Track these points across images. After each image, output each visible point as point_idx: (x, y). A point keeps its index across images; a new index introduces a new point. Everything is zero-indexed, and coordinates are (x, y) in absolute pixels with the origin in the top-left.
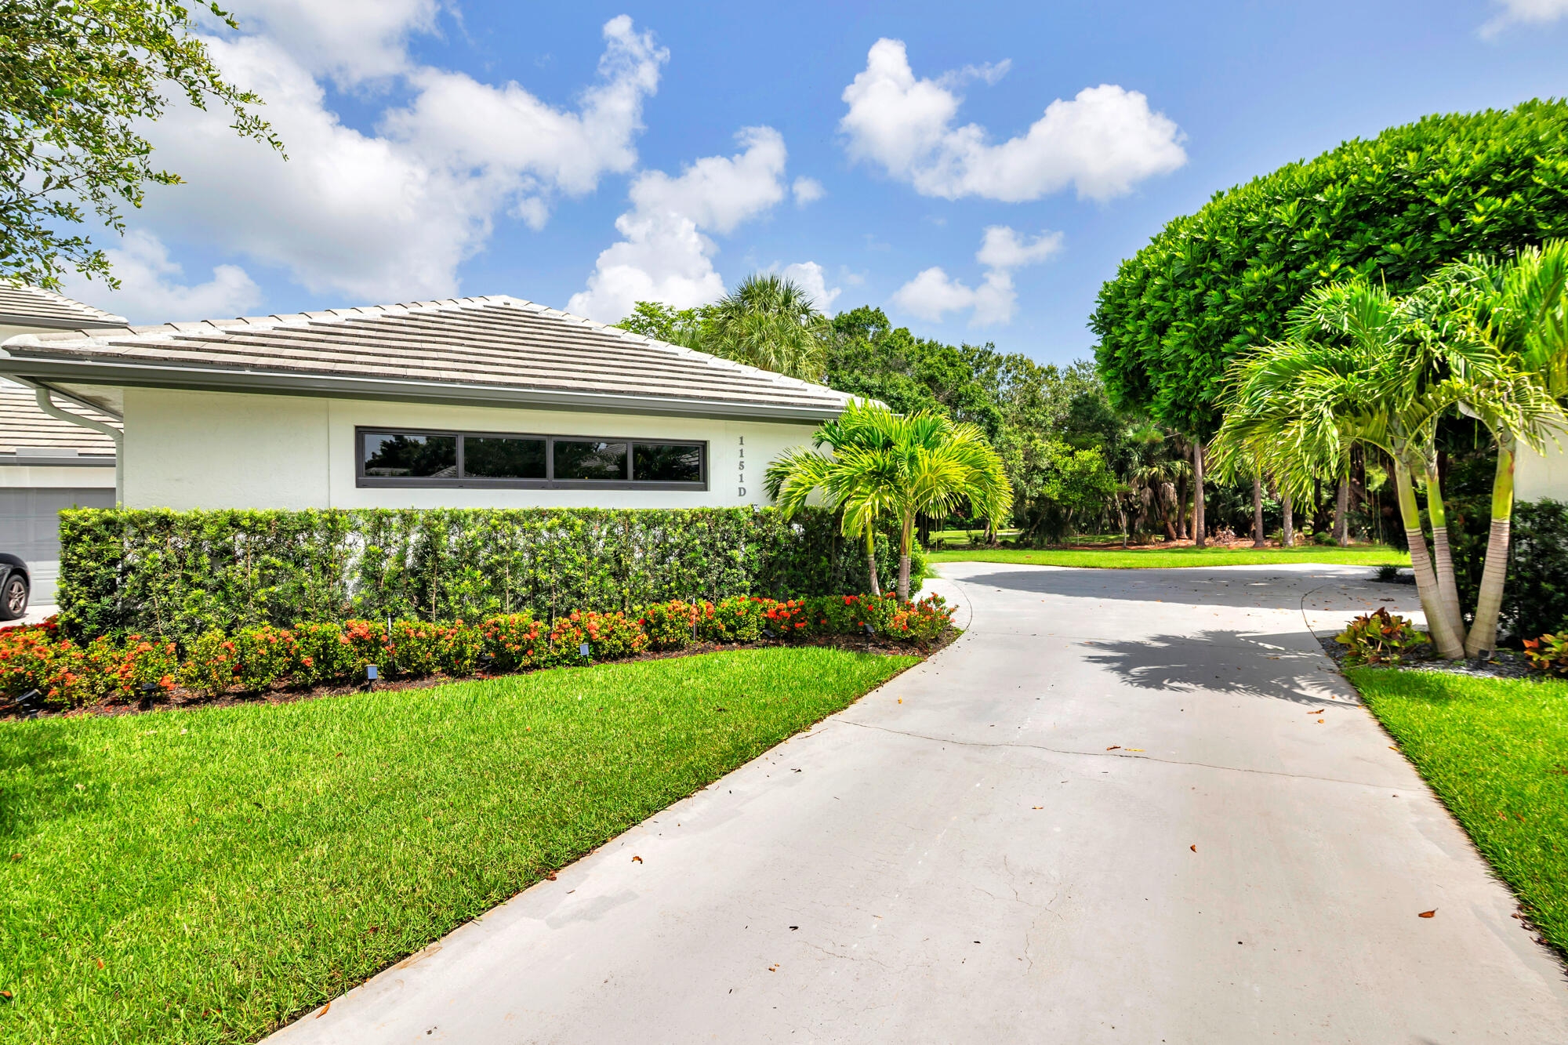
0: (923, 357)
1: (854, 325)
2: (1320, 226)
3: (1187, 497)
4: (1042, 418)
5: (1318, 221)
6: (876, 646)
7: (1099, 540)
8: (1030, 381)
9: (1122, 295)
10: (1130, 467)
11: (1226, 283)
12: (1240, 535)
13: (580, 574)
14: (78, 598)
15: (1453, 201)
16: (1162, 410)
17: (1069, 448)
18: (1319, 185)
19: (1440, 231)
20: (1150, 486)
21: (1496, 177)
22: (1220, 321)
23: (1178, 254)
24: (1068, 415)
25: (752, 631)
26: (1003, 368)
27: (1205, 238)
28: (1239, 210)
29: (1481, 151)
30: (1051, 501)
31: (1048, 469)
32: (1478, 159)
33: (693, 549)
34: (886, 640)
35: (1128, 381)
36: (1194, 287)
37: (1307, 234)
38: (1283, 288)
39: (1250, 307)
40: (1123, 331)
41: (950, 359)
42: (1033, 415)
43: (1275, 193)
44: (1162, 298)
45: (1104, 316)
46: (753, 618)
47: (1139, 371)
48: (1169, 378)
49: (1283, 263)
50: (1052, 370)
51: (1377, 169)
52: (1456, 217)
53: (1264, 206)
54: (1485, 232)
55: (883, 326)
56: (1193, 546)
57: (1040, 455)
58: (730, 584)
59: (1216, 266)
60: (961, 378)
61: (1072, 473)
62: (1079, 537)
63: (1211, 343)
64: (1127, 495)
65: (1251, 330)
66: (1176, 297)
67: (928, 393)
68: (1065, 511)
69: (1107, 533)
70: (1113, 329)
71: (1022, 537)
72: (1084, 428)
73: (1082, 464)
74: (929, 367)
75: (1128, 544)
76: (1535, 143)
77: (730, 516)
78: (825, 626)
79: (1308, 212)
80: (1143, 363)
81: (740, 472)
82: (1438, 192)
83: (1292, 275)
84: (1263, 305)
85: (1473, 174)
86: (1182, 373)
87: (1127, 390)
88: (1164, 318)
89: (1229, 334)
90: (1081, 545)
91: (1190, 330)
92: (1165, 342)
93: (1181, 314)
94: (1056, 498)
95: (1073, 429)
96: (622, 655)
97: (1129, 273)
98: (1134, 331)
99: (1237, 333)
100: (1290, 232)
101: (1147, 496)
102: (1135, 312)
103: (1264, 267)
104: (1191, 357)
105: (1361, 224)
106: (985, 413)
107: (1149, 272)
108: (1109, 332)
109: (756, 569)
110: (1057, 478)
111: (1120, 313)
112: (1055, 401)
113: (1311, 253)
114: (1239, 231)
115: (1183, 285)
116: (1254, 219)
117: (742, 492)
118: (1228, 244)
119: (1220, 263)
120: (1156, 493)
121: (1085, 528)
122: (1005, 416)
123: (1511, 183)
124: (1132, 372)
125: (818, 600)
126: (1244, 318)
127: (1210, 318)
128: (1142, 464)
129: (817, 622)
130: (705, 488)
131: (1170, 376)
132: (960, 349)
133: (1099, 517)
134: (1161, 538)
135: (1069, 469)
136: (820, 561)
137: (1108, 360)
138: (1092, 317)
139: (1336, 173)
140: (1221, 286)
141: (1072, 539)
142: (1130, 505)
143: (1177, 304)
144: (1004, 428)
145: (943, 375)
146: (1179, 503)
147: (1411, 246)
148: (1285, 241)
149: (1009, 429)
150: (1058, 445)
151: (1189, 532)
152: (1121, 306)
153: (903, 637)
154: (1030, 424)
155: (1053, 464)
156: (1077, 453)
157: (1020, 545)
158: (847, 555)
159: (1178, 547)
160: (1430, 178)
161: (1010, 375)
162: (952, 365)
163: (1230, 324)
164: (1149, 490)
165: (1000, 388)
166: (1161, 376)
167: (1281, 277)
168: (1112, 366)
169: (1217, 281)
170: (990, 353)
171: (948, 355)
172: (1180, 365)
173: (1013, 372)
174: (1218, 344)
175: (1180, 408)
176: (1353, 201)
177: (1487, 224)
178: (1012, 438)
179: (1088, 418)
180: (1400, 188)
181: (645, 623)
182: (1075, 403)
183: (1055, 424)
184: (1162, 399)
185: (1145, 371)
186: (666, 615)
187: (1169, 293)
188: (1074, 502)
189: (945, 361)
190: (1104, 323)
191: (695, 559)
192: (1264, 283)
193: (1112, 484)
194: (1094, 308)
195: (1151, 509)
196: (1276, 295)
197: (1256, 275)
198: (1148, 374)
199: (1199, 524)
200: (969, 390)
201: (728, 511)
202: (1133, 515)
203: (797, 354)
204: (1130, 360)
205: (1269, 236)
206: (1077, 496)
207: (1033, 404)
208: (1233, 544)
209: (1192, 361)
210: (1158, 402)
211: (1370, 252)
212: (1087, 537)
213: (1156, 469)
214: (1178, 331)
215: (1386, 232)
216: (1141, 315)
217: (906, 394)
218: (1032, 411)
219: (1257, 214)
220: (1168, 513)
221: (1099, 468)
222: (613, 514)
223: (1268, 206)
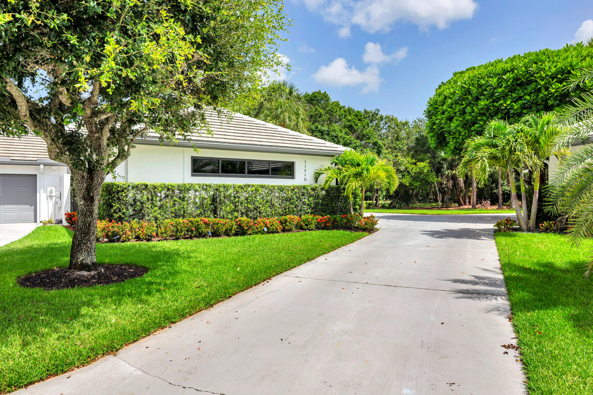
0: (346, 116)
1: (314, 100)
2: (504, 87)
3: (469, 185)
4: (402, 146)
5: (504, 86)
6: (354, 231)
7: (428, 205)
8: (396, 128)
9: (436, 104)
10: (442, 170)
11: (474, 104)
12: (493, 204)
13: (260, 206)
14: (123, 209)
15: (546, 84)
16: (451, 150)
17: (414, 161)
18: (505, 72)
19: (542, 93)
20: (451, 179)
21: (559, 76)
22: (471, 118)
23: (457, 92)
24: (413, 144)
25: (313, 226)
26: (383, 122)
27: (467, 87)
28: (479, 78)
29: (555, 66)
30: (405, 186)
31: (404, 171)
32: (553, 70)
33: (293, 199)
34: (357, 229)
35: (438, 138)
36: (462, 105)
37: (500, 90)
38: (492, 108)
39: (481, 114)
40: (437, 118)
41: (359, 117)
42: (397, 145)
43: (490, 73)
44: (451, 108)
45: (430, 112)
46: (313, 222)
47: (442, 134)
48: (453, 138)
49: (492, 99)
50: (406, 123)
51: (523, 69)
52: (547, 89)
53: (486, 77)
54: (555, 95)
55: (328, 101)
56: (471, 208)
57: (400, 164)
58: (304, 211)
59: (470, 97)
60: (364, 127)
61: (415, 173)
62: (418, 204)
63: (468, 126)
64: (441, 184)
65: (481, 123)
66: (456, 107)
67: (349, 133)
68: (411, 192)
69: (432, 202)
70: (433, 117)
71: (391, 203)
72: (421, 151)
73: (420, 169)
74: (349, 121)
75: (441, 207)
76: (571, 66)
77: (304, 188)
78: (336, 225)
79: (501, 82)
80: (444, 131)
81: (305, 173)
82: (541, 80)
83: (495, 104)
84: (486, 114)
85: (553, 74)
86: (458, 136)
87: (438, 141)
88: (452, 115)
89: (474, 123)
90: (419, 208)
91: (460, 121)
92: (452, 125)
93: (458, 114)
94: (408, 185)
95: (416, 152)
96: (274, 232)
97: (439, 95)
98: (440, 119)
99: (476, 123)
100: (495, 89)
101: (451, 184)
102: (441, 111)
103: (486, 100)
104: (461, 131)
105: (518, 87)
106: (375, 144)
107: (446, 96)
108: (431, 118)
109: (312, 206)
110: (408, 175)
111: (436, 111)
112: (408, 138)
113: (501, 97)
114: (478, 86)
115: (459, 103)
116: (483, 82)
117: (305, 180)
118: (474, 90)
119: (472, 96)
120: (455, 183)
121: (421, 200)
122: (385, 145)
123: (563, 79)
124: (440, 134)
125: (334, 216)
126: (479, 118)
127: (468, 117)
128: (448, 169)
129: (333, 223)
130: (293, 178)
131: (454, 137)
132: (363, 111)
133: (428, 195)
134: (457, 205)
135: (414, 171)
136: (333, 204)
137: (431, 129)
138: (425, 111)
139: (511, 69)
140: (472, 105)
141: (415, 205)
142: (443, 189)
143: (456, 111)
144: (384, 151)
145: (356, 125)
146: (465, 188)
147: (533, 98)
148: (493, 91)
149: (387, 151)
150: (409, 159)
151: (469, 202)
152: (436, 108)
153: (363, 228)
154: (396, 149)
155: (406, 168)
156: (418, 163)
157: (391, 207)
158: (341, 202)
159: (464, 208)
160: (539, 74)
161: (387, 125)
162: (360, 120)
163: (474, 120)
164: (451, 181)
165: (382, 131)
166: (450, 137)
167: (491, 104)
168: (432, 132)
169: (470, 103)
170: (377, 114)
171: (357, 115)
172: (457, 133)
173: (389, 124)
174: (470, 127)
175: (457, 149)
176: (516, 79)
177: (556, 92)
178: (388, 156)
179: (423, 146)
180: (530, 77)
181: (281, 222)
182: (417, 139)
183: (408, 149)
184: (450, 146)
185: (444, 134)
186: (288, 219)
187: (453, 106)
188: (416, 187)
189: (357, 119)
190: (430, 114)
191: (294, 202)
192: (485, 106)
193: (434, 179)
194: (425, 108)
195: (452, 190)
196: (490, 111)
197: (483, 103)
198: (446, 136)
199: (474, 198)
200: (368, 133)
201: (304, 186)
202: (443, 193)
203: (298, 118)
204: (439, 130)
205: (488, 89)
206: (418, 184)
207: (397, 139)
208: (489, 207)
209: (461, 132)
210: (449, 147)
211: (520, 98)
212: (422, 204)
213: (454, 171)
214: (457, 121)
215: (526, 91)
216: (443, 113)
217: (340, 134)
218: (397, 143)
219: (484, 80)
220: (460, 192)
221: (428, 171)
222: (270, 186)
223: (488, 77)
